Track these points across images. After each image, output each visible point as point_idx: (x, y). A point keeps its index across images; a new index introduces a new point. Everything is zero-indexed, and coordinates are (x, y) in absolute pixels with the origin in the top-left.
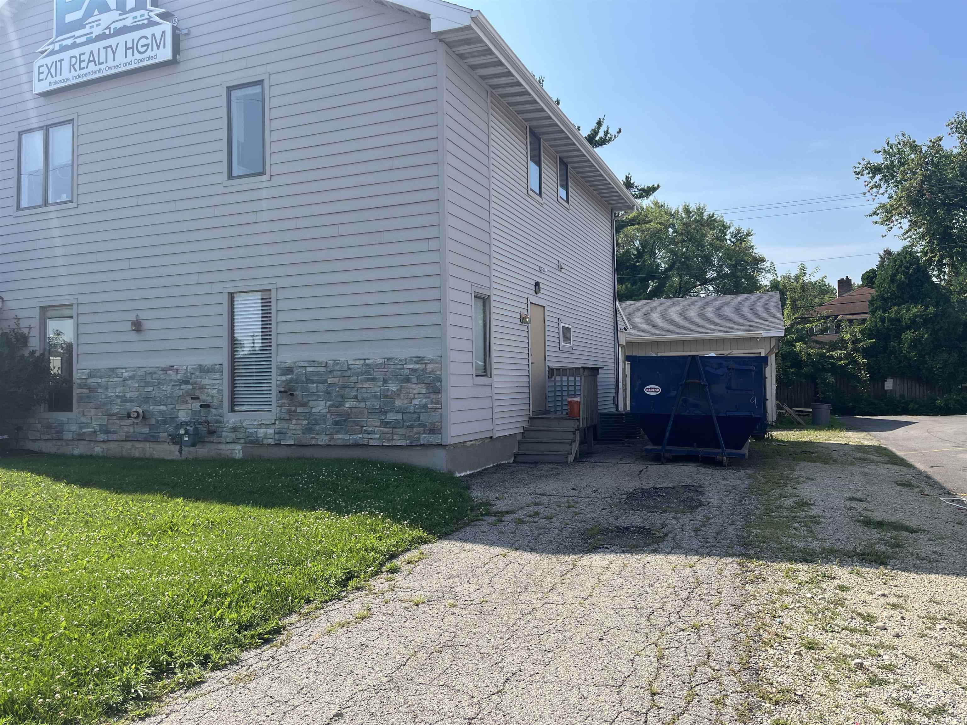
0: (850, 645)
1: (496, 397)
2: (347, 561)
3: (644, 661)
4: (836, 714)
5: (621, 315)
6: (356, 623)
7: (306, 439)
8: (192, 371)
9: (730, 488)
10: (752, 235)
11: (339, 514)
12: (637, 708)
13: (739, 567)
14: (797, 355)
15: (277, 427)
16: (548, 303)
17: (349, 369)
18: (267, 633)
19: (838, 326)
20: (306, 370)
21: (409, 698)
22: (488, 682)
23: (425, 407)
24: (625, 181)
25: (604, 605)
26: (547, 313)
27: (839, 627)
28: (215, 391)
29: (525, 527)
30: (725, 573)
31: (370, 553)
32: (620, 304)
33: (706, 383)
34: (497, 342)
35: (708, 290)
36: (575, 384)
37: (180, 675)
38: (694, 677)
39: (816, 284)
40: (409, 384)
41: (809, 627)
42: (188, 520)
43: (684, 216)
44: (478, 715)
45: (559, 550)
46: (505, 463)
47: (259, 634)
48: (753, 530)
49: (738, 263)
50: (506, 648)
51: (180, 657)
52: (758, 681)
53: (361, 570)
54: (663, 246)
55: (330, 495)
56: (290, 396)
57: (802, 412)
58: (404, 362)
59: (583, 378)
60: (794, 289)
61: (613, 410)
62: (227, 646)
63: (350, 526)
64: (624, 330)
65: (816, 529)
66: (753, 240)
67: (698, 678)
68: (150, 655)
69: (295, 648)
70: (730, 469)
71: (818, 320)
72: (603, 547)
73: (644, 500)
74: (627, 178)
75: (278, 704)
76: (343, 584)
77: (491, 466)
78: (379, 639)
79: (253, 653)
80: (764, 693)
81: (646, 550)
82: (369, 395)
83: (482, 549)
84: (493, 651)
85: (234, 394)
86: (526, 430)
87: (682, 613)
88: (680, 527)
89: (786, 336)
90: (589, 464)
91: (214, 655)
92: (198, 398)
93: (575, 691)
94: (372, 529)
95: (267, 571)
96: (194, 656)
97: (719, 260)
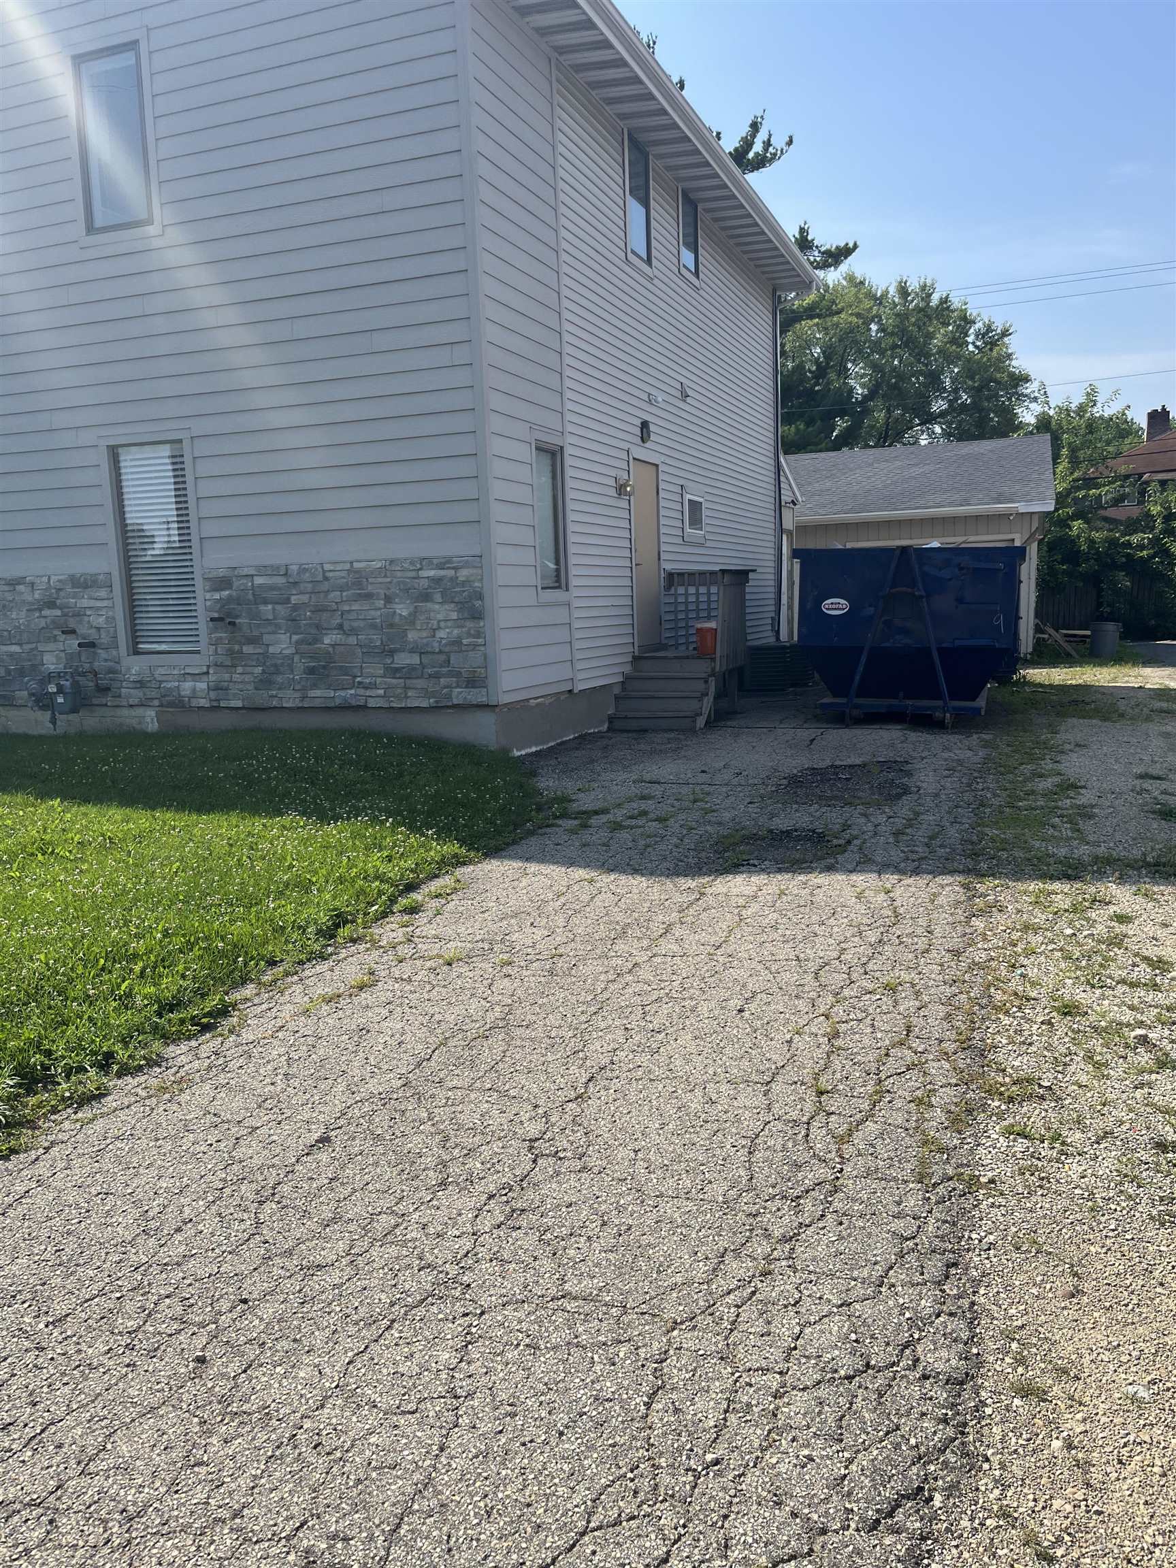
0: (1129, 1007)
1: (576, 625)
2: (334, 897)
3: (808, 1043)
4: (1104, 1115)
5: (787, 478)
6: (351, 995)
7: (262, 698)
8: (59, 586)
9: (955, 765)
10: (1010, 334)
11: (322, 821)
12: (794, 1115)
13: (962, 890)
14: (1073, 541)
15: (212, 678)
16: (663, 458)
17: (326, 579)
18: (205, 1016)
19: (1143, 493)
20: (252, 581)
21: (436, 1111)
22: (561, 1081)
23: (458, 642)
24: (797, 236)
25: (747, 956)
26: (661, 476)
27: (1112, 979)
28: (101, 620)
29: (624, 835)
30: (941, 900)
31: (373, 882)
32: (786, 460)
33: (923, 593)
34: (578, 528)
35: (933, 432)
36: (709, 598)
37: (65, 1086)
38: (884, 1064)
39: (1111, 419)
40: (429, 605)
41: (1067, 981)
42: (70, 835)
43: (896, 300)
44: (545, 1133)
45: (677, 871)
46: (594, 733)
47: (193, 1018)
48: (987, 830)
49: (984, 386)
50: (590, 1029)
51: (63, 1057)
52: (983, 1067)
53: (358, 911)
54: (861, 355)
55: (306, 791)
56: (230, 627)
57: (1075, 636)
58: (418, 566)
59: (722, 588)
60: (1074, 431)
61: (772, 640)
62: (140, 1039)
63: (339, 840)
64: (791, 505)
65: (1086, 826)
66: (1013, 344)
67: (891, 1065)
68: (13, 1057)
69: (251, 1038)
70: (956, 733)
71: (1110, 483)
72: (748, 864)
73: (816, 787)
74: (802, 230)
75: (226, 1126)
76: (329, 933)
77: (571, 737)
78: (388, 1020)
79: (184, 1047)
80: (991, 1086)
81: (817, 868)
82: (362, 624)
83: (555, 872)
84: (570, 1034)
85: (136, 625)
86: (627, 679)
87: (870, 966)
88: (871, 828)
89: (1056, 510)
90: (729, 730)
91: (120, 1052)
92: (73, 632)
93: (698, 1092)
94: (374, 844)
95: (202, 918)
96: (88, 1055)
97: (953, 381)
